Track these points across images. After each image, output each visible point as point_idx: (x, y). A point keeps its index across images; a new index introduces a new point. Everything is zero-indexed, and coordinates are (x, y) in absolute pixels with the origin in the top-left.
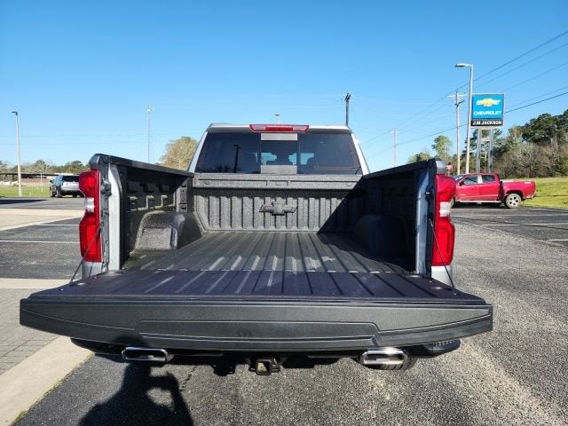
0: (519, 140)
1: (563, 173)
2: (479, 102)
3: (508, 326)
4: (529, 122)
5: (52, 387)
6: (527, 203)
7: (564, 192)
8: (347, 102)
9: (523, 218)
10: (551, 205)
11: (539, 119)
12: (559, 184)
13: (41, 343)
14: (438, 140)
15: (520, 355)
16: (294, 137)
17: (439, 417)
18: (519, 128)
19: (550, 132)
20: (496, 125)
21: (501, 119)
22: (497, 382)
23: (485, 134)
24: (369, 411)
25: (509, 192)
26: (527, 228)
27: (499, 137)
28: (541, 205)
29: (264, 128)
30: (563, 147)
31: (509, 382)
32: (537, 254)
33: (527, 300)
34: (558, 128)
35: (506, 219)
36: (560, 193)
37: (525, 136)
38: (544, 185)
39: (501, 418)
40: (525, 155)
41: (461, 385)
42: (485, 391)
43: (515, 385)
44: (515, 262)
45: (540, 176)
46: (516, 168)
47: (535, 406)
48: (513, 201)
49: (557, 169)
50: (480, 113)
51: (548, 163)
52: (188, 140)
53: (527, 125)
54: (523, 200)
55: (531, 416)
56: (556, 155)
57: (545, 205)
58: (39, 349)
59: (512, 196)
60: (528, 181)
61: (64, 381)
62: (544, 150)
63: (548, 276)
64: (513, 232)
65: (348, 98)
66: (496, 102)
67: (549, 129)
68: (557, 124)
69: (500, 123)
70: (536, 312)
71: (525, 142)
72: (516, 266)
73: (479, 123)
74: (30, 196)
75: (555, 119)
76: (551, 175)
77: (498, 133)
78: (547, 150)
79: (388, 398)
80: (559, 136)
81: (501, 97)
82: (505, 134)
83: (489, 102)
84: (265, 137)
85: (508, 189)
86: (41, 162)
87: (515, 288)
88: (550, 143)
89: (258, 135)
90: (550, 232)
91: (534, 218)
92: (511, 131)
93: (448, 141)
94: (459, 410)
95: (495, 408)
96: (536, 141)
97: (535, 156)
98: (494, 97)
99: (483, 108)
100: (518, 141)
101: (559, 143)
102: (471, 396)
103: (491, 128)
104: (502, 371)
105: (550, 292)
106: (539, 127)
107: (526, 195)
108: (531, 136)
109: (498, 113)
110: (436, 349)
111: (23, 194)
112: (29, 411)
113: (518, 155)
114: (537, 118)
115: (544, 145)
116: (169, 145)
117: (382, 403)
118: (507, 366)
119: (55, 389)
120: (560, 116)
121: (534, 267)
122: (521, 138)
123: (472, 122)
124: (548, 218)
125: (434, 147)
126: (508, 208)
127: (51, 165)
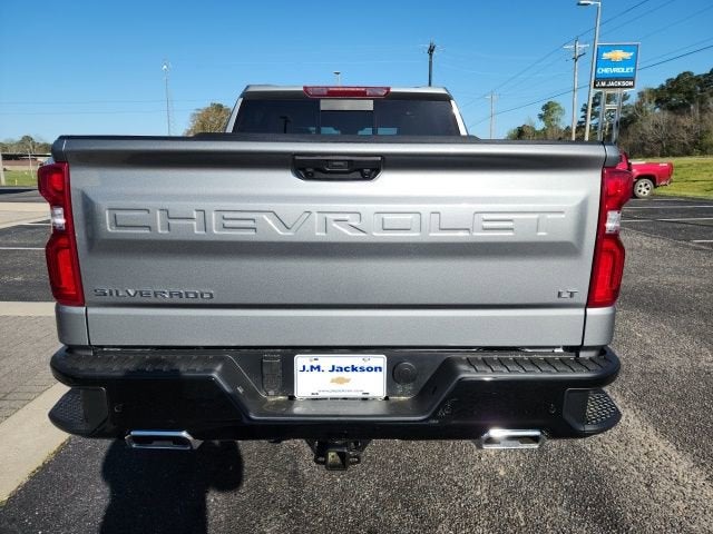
0: (650, 107)
1: (703, 151)
2: (606, 56)
3: (654, 364)
4: (664, 83)
5: (41, 464)
6: (660, 191)
7: (706, 176)
8: (431, 55)
9: (655, 212)
10: (691, 194)
11: (678, 78)
12: (699, 166)
13: (26, 396)
14: (546, 107)
15: (672, 405)
16: (368, 105)
17: (573, 501)
18: (653, 92)
19: (690, 96)
20: (626, 87)
21: (633, 80)
22: (647, 445)
23: (610, 98)
24: (478, 493)
25: (640, 177)
26: (664, 226)
27: (625, 103)
28: (678, 193)
29: (325, 92)
30: (706, 117)
31: (662, 446)
32: (680, 260)
33: (674, 326)
34: (701, 91)
35: (635, 213)
36: (700, 178)
37: (659, 102)
38: (680, 166)
39: (656, 501)
40: (656, 126)
41: (599, 451)
42: (631, 459)
43: (671, 450)
44: (653, 272)
45: (674, 155)
46: (643, 145)
47: (700, 482)
48: (644, 189)
49: (697, 146)
50: (606, 70)
51: (686, 138)
52: (219, 108)
53: (662, 87)
54: (655, 187)
55: (697, 497)
56: (697, 128)
57: (683, 193)
58: (24, 405)
59: (642, 182)
60: (663, 162)
61: (57, 453)
62: (682, 121)
63: (696, 291)
64: (645, 230)
65: (431, 51)
66: (627, 55)
67: (690, 92)
68: (701, 86)
69: (631, 83)
70: (687, 344)
71: (657, 110)
72: (654, 278)
73: (603, 84)
74: (17, 184)
75: (698, 79)
76: (688, 154)
77: (625, 97)
78: (686, 121)
79: (502, 473)
80: (702, 103)
81: (635, 48)
82: (633, 99)
83: (619, 55)
84: (325, 105)
85: (638, 173)
86: (27, 139)
87: (656, 309)
88: (689, 111)
89: (317, 102)
90: (693, 231)
91: (671, 211)
92: (641, 95)
93: (560, 109)
94: (601, 490)
95: (648, 486)
96: (672, 109)
97: (670, 129)
98: (624, 48)
99: (611, 63)
100: (649, 109)
101: (702, 111)
102: (613, 468)
103: (618, 91)
104: (651, 429)
105: (702, 314)
106: (678, 90)
107: (660, 181)
108: (666, 101)
109: (629, 70)
110: (589, 428)
111: (6, 181)
112: (8, 501)
113: (648, 127)
114: (675, 77)
115: (682, 114)
116: (194, 115)
117: (495, 481)
118: (657, 423)
119: (45, 467)
120: (705, 75)
121: (677, 279)
122: (653, 105)
123: (595, 83)
124: (686, 211)
125: (541, 117)
126: (637, 198)
127: (42, 142)
